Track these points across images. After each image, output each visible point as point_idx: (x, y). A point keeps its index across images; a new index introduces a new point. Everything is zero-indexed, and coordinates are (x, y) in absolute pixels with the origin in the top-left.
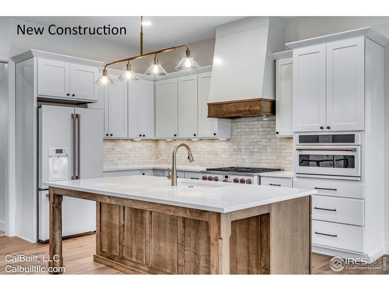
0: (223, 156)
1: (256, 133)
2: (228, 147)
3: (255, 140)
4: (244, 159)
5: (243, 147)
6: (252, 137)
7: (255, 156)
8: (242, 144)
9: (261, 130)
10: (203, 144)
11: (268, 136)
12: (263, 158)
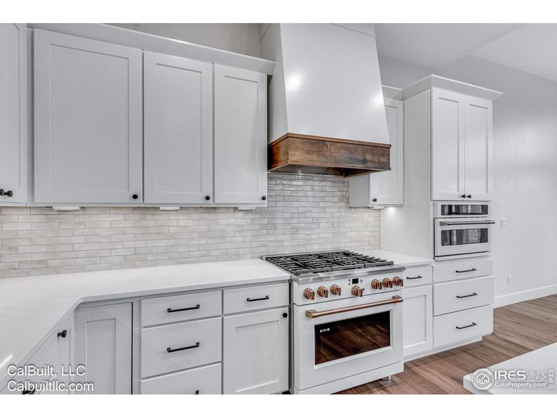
0: (239, 239)
1: (304, 199)
2: (249, 221)
3: (301, 210)
4: (282, 241)
5: (281, 221)
6: (296, 204)
7: (301, 236)
8: (278, 215)
9: (310, 194)
10: (186, 217)
11: (322, 204)
12: (314, 237)
